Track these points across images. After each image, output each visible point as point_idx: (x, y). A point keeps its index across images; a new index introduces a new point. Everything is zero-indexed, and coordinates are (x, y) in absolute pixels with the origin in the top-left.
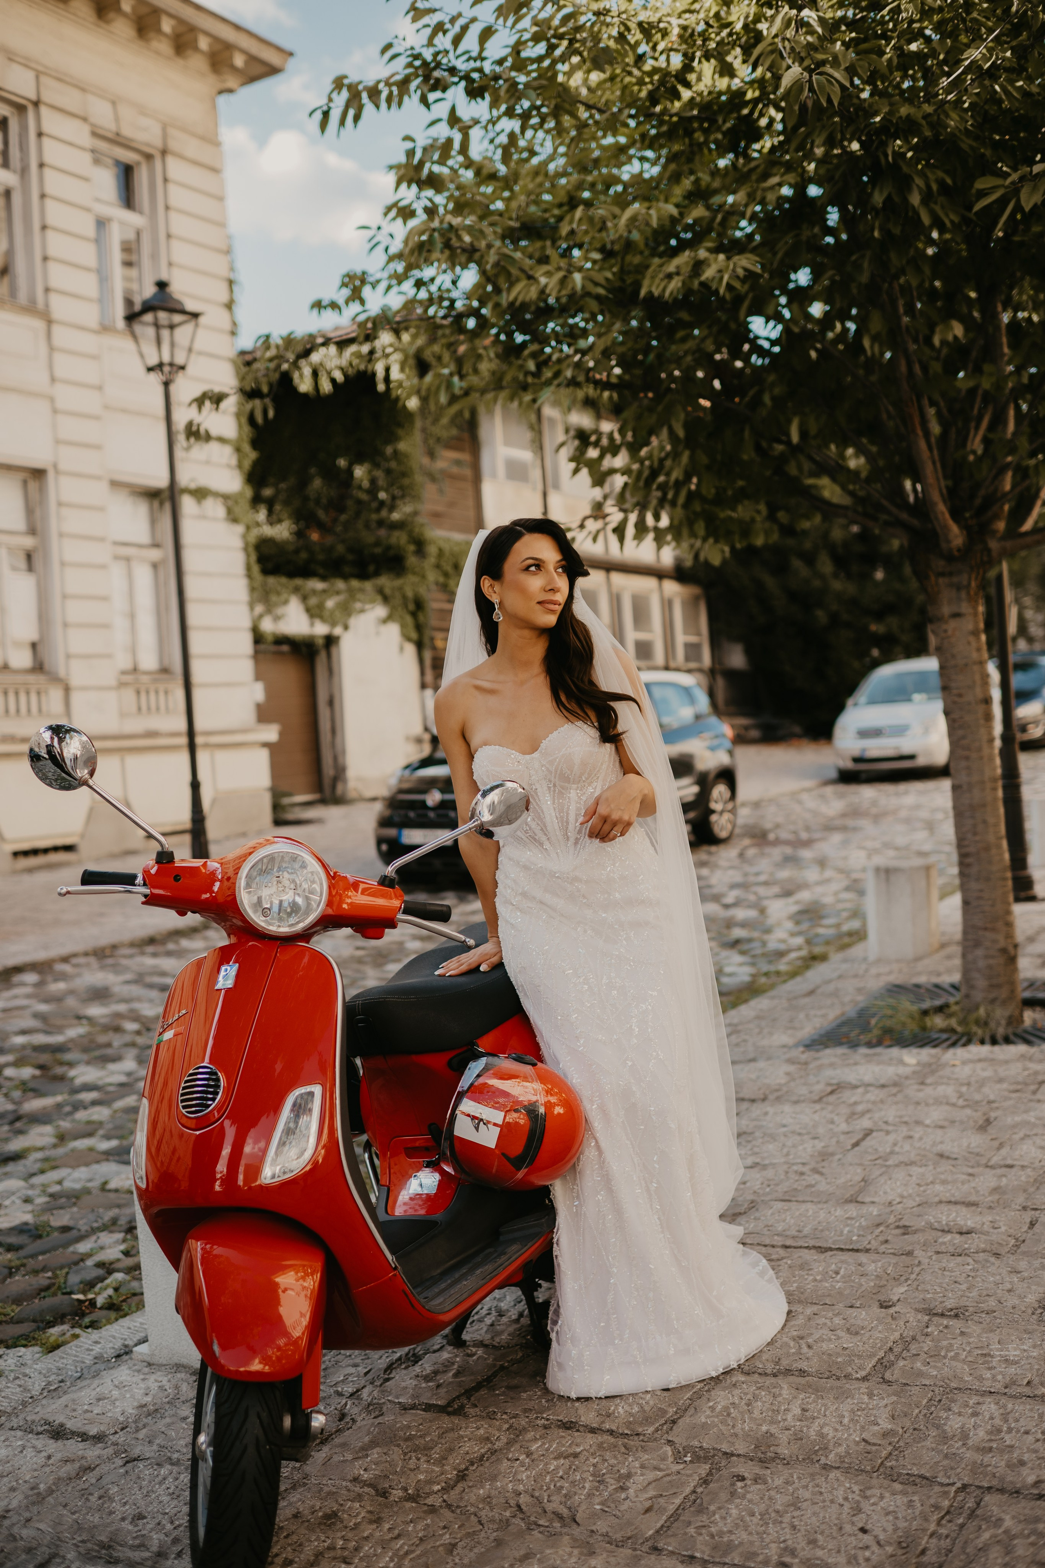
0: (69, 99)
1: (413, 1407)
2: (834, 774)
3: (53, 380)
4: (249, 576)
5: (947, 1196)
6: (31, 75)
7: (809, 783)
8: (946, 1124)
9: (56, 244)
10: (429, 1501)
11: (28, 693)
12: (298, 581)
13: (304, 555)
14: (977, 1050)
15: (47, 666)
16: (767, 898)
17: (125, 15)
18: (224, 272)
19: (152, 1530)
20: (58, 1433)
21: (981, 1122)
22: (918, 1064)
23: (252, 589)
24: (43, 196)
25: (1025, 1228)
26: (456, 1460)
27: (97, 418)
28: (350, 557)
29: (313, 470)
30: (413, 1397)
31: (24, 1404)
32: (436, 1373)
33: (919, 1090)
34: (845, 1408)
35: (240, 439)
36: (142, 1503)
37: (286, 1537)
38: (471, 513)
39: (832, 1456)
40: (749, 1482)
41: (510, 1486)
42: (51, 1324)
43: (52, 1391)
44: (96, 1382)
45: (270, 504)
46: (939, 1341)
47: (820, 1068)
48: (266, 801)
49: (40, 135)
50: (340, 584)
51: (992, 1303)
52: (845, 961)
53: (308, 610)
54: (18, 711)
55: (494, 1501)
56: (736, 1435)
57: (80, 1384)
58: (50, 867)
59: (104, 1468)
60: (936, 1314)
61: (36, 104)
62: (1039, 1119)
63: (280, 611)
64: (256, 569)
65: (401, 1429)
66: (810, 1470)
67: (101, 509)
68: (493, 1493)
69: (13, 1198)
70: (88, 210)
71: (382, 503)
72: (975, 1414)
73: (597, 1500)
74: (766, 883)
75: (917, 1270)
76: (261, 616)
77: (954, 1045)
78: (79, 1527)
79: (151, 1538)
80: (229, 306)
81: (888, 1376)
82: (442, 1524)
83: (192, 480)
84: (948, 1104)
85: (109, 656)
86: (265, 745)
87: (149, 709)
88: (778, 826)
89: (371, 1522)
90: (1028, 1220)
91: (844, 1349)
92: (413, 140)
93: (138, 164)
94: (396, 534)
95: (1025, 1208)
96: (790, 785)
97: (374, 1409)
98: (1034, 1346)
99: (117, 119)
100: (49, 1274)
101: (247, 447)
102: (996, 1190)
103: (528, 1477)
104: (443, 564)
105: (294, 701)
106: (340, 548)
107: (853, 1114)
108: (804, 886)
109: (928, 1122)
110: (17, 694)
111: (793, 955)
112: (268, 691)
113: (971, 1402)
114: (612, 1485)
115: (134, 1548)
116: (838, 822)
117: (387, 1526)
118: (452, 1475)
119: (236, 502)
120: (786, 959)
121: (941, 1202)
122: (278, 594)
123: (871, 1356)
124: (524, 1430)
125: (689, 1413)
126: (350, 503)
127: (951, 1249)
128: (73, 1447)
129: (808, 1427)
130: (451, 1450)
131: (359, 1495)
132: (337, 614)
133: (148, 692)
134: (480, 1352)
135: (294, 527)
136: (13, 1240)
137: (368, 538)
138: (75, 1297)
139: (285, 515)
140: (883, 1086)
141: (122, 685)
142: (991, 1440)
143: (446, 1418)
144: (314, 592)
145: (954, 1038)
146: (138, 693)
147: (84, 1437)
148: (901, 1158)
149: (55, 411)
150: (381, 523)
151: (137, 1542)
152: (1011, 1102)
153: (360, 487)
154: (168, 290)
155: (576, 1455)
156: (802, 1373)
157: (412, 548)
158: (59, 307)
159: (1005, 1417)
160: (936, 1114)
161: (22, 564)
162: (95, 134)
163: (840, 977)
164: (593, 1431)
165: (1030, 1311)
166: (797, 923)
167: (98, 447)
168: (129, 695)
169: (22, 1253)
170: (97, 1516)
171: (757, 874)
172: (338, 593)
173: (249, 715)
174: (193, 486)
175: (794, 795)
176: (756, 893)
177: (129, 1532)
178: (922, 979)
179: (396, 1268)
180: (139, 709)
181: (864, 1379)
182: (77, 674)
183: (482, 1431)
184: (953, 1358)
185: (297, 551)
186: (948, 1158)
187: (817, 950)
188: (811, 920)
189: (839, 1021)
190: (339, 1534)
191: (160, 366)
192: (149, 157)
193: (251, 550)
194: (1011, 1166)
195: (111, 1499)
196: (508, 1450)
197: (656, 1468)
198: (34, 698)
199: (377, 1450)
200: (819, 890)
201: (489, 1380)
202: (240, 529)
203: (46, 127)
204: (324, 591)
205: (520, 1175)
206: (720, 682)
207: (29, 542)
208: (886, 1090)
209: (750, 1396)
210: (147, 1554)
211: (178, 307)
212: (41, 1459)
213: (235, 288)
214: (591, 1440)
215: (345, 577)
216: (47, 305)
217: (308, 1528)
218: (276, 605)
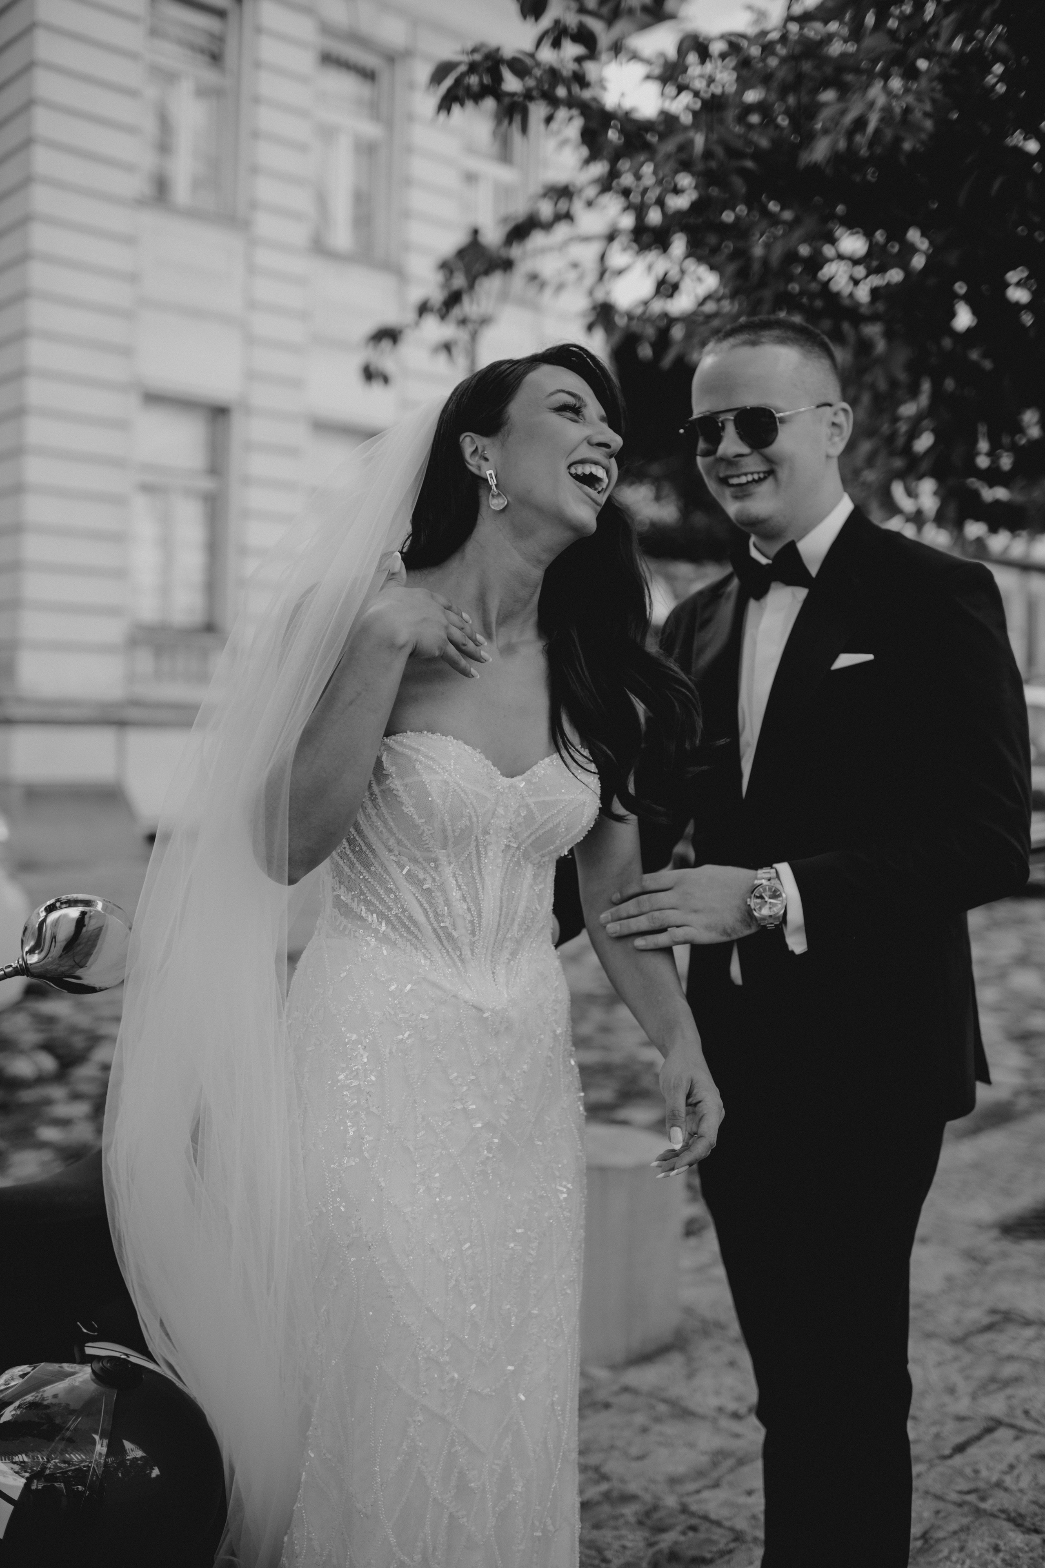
47: (1000, 1275)
148: (1006, 1502)
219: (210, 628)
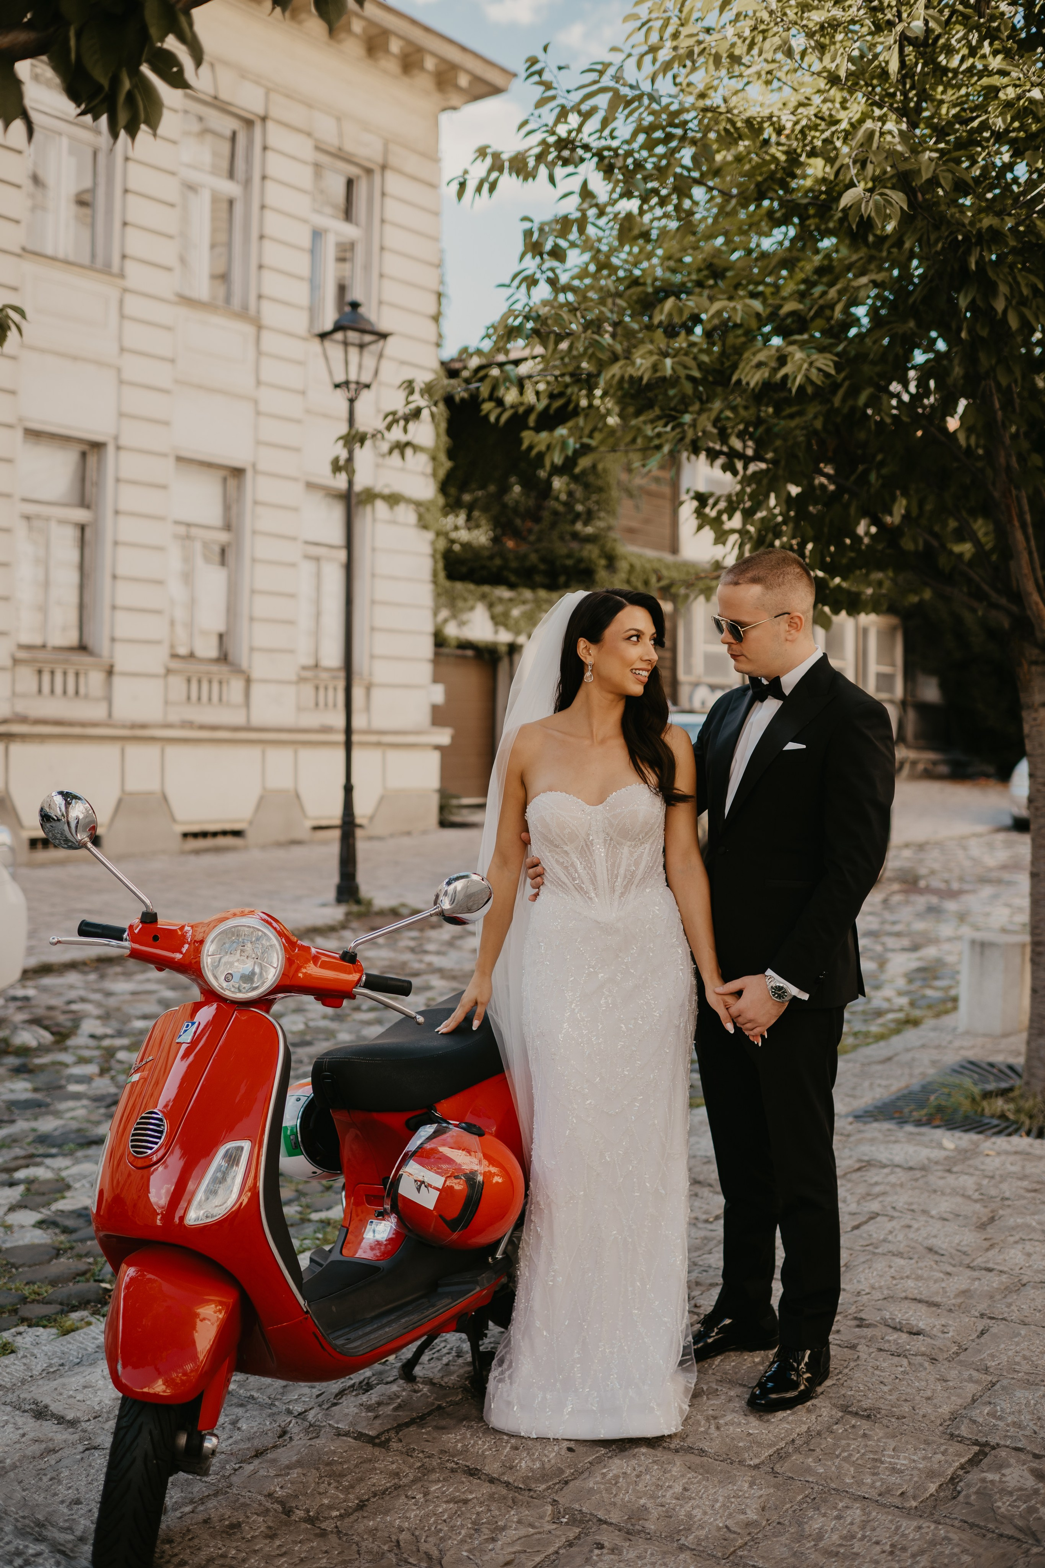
0: (295, 114)
1: (347, 1434)
2: (1008, 821)
3: (259, 383)
4: (435, 582)
5: (915, 1294)
6: (260, 92)
7: (980, 828)
8: (950, 1216)
9: (272, 254)
10: (323, 1525)
11: (210, 682)
12: (486, 589)
13: (498, 562)
14: (1021, 1142)
15: (230, 657)
16: (893, 950)
17: (356, 36)
18: (434, 285)
19: (82, 1515)
20: (40, 1413)
21: (985, 1219)
22: (956, 1149)
23: (438, 595)
24: (263, 207)
25: (974, 1336)
26: (361, 1490)
27: (299, 422)
28: (542, 567)
29: (513, 479)
30: (351, 1424)
31: (23, 1382)
32: (379, 1404)
33: (942, 1178)
34: (722, 1493)
35: (437, 447)
36: (83, 1489)
37: (190, 1540)
38: (667, 531)
39: (691, 1537)
40: (605, 1551)
41: (397, 1522)
42: (74, 1309)
43: (50, 1373)
44: (89, 1370)
45: (470, 509)
46: (840, 1439)
47: (859, 1142)
48: (434, 802)
49: (265, 148)
50: (528, 594)
51: (906, 1408)
52: (934, 1029)
53: (493, 618)
54: (199, 699)
55: (378, 1534)
56: (615, 1504)
57: (77, 1369)
58: (217, 850)
59: (66, 1452)
60: (850, 1413)
61: (264, 119)
62: (1040, 1223)
63: (465, 617)
64: (442, 575)
65: (327, 1453)
66: (665, 1549)
67: (296, 509)
68: (382, 1526)
69: (84, 1182)
70: (305, 221)
71: (578, 516)
72: (839, 1518)
73: (466, 1547)
74: (898, 935)
75: (852, 1364)
76: (446, 621)
77: (999, 1133)
78: (24, 1503)
79: (79, 1523)
80: (436, 318)
81: (778, 1468)
82: (324, 1549)
83: (387, 486)
84: (963, 1195)
85: (291, 651)
86: (437, 747)
87: (326, 705)
88: (933, 872)
89: (267, 1537)
90: (980, 1329)
91: (749, 1434)
92: (531, 220)
93: (358, 177)
94: (588, 546)
95: (982, 1315)
96: (961, 828)
97: (313, 1430)
98: (924, 1458)
99: (340, 135)
100: (91, 1260)
101: (442, 457)
102: (965, 1293)
103: (416, 1516)
104: (633, 579)
105: (473, 705)
106: (534, 558)
107: (868, 1194)
108: (935, 941)
109: (933, 1213)
110: (200, 682)
111: (891, 1016)
112: (449, 694)
113: (841, 1505)
114: (486, 1533)
115: (62, 1530)
116: (994, 875)
117: (278, 1543)
118: (353, 1503)
119: (428, 510)
120: (880, 1021)
121: (906, 1298)
122: (465, 600)
123: (770, 1446)
124: (433, 1470)
125: (583, 1476)
126: (546, 514)
127: (893, 1348)
128: (49, 1428)
129: (681, 1506)
130: (361, 1480)
131: (268, 1510)
132: (522, 624)
133: (326, 688)
134: (426, 1389)
135: (491, 534)
136: (70, 1223)
137: (561, 549)
138: (104, 1285)
139: (483, 522)
140: (911, 1169)
141: (301, 680)
142: (841, 1545)
143: (369, 1448)
144: (501, 600)
145: (1004, 1125)
146: (317, 688)
147: (60, 1420)
148: (891, 1247)
149: (258, 413)
150: (575, 536)
151: (67, 1524)
152: (1024, 1202)
153: (557, 499)
154: (362, 310)
155: (466, 1502)
156: (702, 1452)
157: (603, 562)
158: (270, 313)
159: (864, 1525)
160: (944, 1205)
161: (217, 558)
162: (318, 148)
163: (923, 1046)
164: (492, 1481)
165: (939, 1422)
166: (910, 981)
167: (297, 450)
168: (308, 690)
169: (74, 1236)
170: (43, 1495)
171: (894, 923)
172: (524, 602)
173: (423, 717)
174: (386, 491)
175: (962, 841)
176: (883, 944)
177: (63, 1514)
178: (999, 1059)
179: (307, 1312)
180: (317, 704)
181: (757, 1467)
182: (259, 667)
183: (394, 1466)
184: (845, 1459)
185: (491, 558)
186: (936, 1253)
187: (917, 1013)
188: (924, 979)
189: (900, 1094)
190: (235, 1544)
191: (347, 383)
192: (369, 171)
193: (439, 556)
194: (990, 1270)
195: (60, 1482)
196: (410, 1487)
197: (532, 1526)
198: (215, 687)
199: (299, 1470)
200: (946, 947)
201: (422, 1418)
202: (430, 535)
203: (272, 141)
204: (511, 600)
205: (455, 1236)
206: (911, 715)
207: (223, 537)
208: (911, 1173)
209: (642, 1469)
210: (70, 1537)
211: (368, 328)
212: (16, 1437)
213: (444, 301)
214: (486, 1489)
215: (533, 587)
216: (258, 312)
217: (211, 1535)
218: (462, 611)
219: (82, 648)
